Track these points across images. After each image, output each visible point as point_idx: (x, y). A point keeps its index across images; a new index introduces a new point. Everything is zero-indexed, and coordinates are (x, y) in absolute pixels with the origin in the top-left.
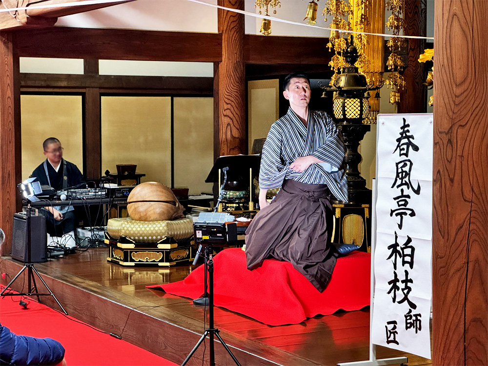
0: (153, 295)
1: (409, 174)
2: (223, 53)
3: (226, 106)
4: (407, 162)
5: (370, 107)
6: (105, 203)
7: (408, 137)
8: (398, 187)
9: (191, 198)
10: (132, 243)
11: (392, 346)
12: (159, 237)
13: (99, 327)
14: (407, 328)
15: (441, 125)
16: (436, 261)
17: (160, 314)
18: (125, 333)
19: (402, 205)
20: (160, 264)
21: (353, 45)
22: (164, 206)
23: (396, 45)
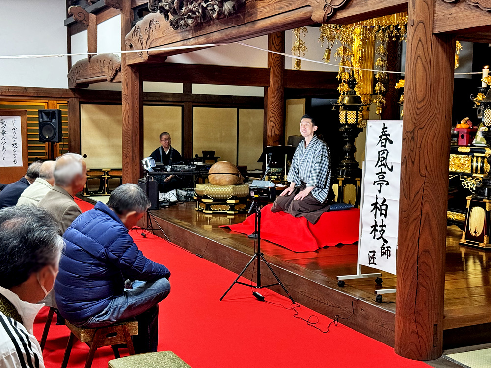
0: (223, 232)
1: (386, 159)
2: (271, 81)
3: (271, 115)
4: (385, 151)
5: (363, 116)
6: (195, 174)
7: (386, 135)
8: (379, 166)
9: (248, 172)
10: (211, 199)
11: (372, 266)
12: (228, 196)
13: (189, 250)
14: (382, 255)
15: (408, 128)
17: (227, 243)
18: (205, 254)
19: (381, 178)
20: (228, 213)
21: (353, 77)
22: (232, 177)
23: (381, 77)
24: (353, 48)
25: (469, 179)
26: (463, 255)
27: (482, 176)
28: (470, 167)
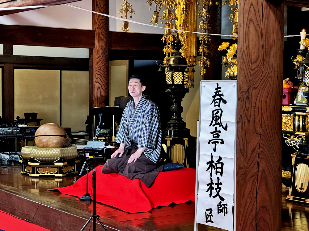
0: (53, 195)
1: (220, 118)
2: (96, 42)
3: (97, 76)
4: (219, 110)
5: (189, 77)
6: (17, 136)
7: (220, 95)
8: (213, 126)
9: (72, 134)
10: (37, 162)
11: (209, 224)
12: (55, 158)
13: (17, 216)
14: (218, 213)
15: (242, 87)
16: (239, 171)
17: (59, 207)
18: (35, 219)
19: (216, 137)
20: (56, 175)
21: (178, 39)
22: (59, 139)
23: (204, 39)
24: (176, 12)
25: (292, 137)
26: (290, 211)
27: (304, 134)
28: (292, 126)
